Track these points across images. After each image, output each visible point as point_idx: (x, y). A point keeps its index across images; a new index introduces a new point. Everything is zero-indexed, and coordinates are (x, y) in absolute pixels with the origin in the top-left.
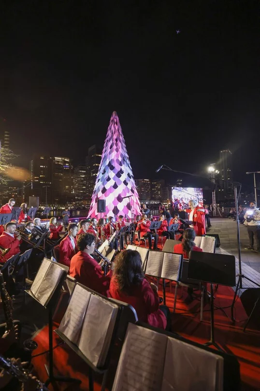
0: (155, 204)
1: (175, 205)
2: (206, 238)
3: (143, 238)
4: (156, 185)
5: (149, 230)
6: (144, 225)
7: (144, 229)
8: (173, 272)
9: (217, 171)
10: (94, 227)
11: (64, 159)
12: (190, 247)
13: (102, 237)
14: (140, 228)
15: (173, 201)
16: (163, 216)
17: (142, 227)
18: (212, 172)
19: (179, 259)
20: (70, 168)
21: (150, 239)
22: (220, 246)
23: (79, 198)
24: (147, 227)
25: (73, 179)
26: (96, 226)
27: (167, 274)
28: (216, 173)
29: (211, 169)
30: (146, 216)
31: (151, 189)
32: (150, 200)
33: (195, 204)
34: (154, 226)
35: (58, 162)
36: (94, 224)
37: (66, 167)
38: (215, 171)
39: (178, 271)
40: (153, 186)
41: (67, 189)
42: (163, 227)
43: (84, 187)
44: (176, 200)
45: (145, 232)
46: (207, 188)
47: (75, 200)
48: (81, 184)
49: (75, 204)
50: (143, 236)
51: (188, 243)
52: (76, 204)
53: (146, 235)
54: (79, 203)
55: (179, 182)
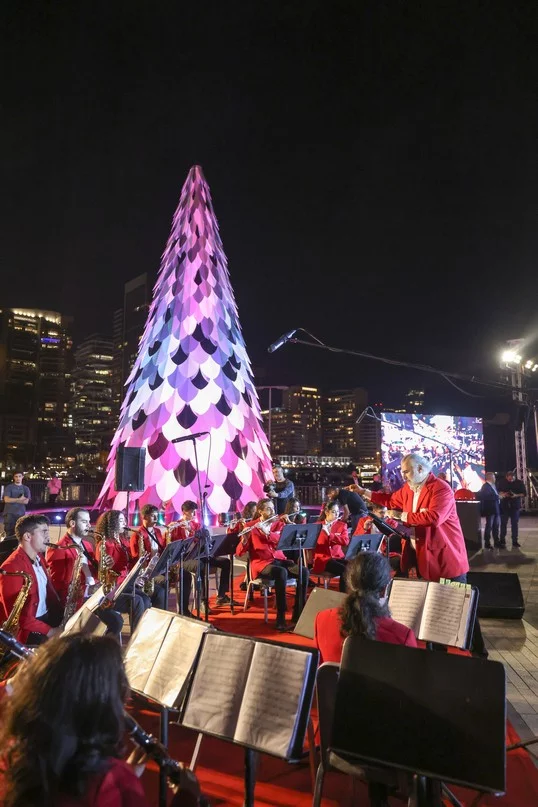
0: (335, 467)
1: (391, 473)
2: (442, 589)
3: (257, 582)
4: (339, 406)
5: (279, 554)
6: (263, 539)
7: (263, 551)
8: (279, 720)
9: (529, 364)
10: (78, 540)
11: (45, 314)
12: (365, 620)
13: (100, 575)
14: (249, 547)
15: (387, 459)
16: (336, 508)
17: (257, 545)
18: (515, 366)
19: (302, 668)
20: (62, 344)
21: (280, 587)
22: (525, 615)
23: (88, 443)
24: (271, 544)
25: (69, 381)
26: (84, 538)
27: (258, 727)
28: (526, 370)
29: (510, 356)
30: (271, 505)
31: (323, 419)
32: (320, 455)
33: (420, 469)
34: (293, 541)
35: (24, 324)
36: (77, 531)
37: (47, 343)
38: (524, 362)
39: (296, 717)
40: (330, 409)
41: (49, 414)
42: (332, 544)
43: (106, 409)
44: (396, 456)
45: (267, 560)
46: (503, 419)
47: (75, 450)
48: (98, 399)
49: (72, 464)
50: (259, 575)
51: (357, 605)
52: (76, 463)
53: (267, 571)
54: (85, 461)
55: (416, 398)
